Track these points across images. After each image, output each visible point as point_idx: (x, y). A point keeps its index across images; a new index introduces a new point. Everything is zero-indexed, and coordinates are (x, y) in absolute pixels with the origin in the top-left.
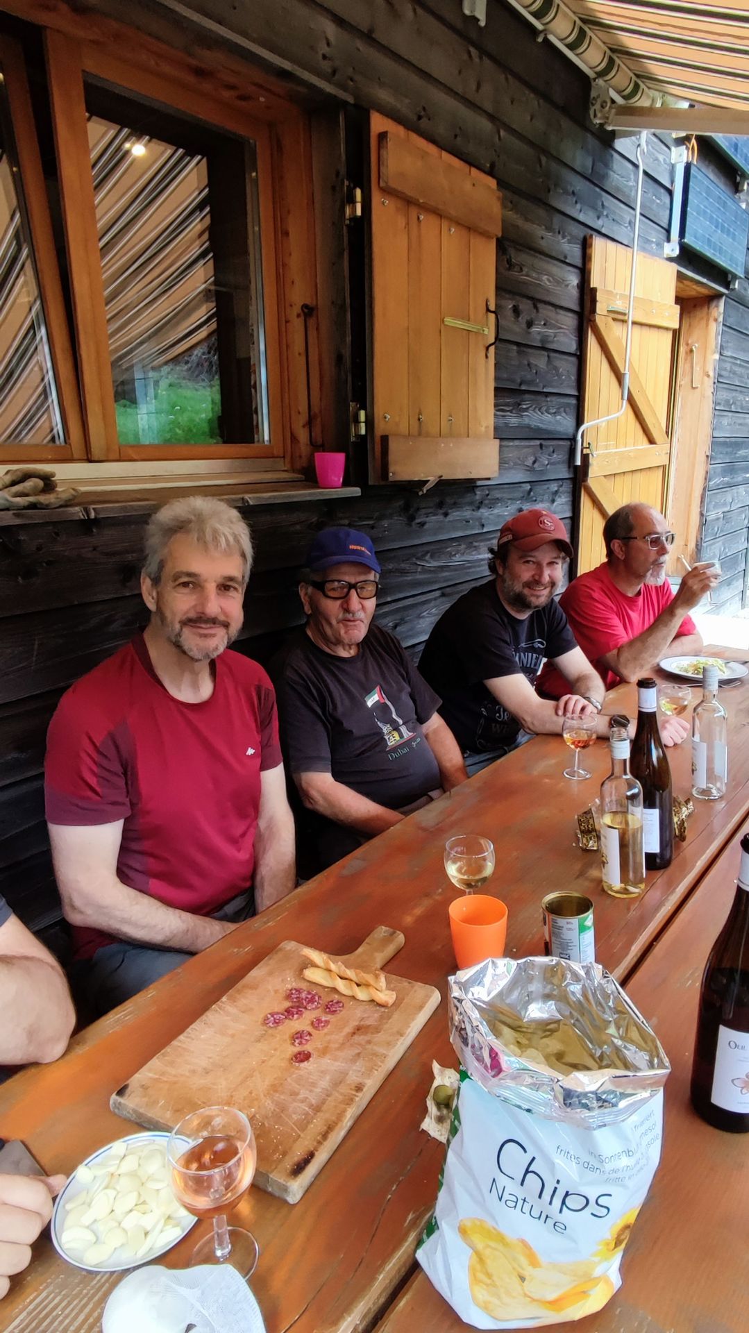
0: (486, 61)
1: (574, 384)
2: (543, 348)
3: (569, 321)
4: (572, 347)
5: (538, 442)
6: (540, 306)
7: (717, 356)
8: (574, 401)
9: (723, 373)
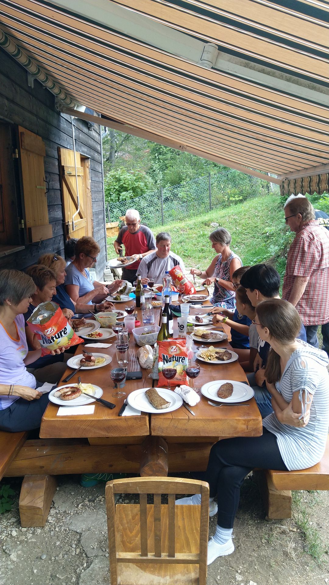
0: (34, 98)
1: (60, 200)
2: (53, 189)
3: (57, 177)
4: (58, 187)
5: (55, 222)
6: (51, 174)
7: (90, 181)
8: (61, 206)
9: (93, 187)
